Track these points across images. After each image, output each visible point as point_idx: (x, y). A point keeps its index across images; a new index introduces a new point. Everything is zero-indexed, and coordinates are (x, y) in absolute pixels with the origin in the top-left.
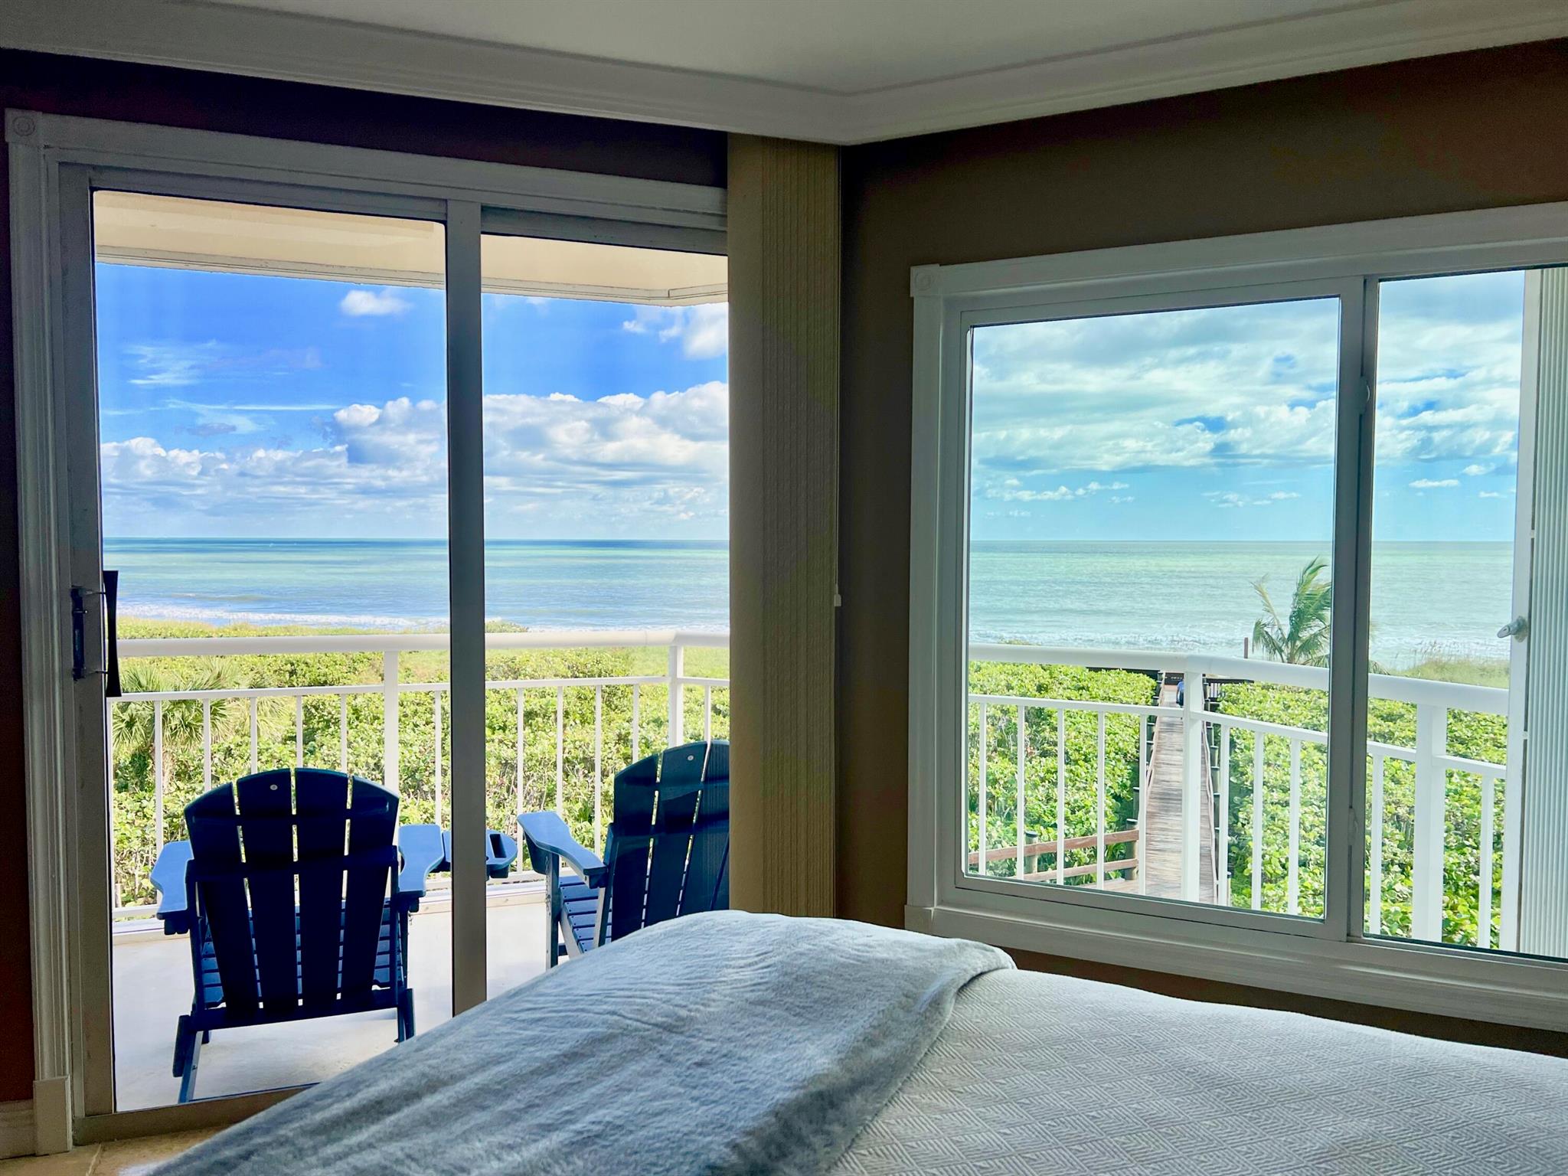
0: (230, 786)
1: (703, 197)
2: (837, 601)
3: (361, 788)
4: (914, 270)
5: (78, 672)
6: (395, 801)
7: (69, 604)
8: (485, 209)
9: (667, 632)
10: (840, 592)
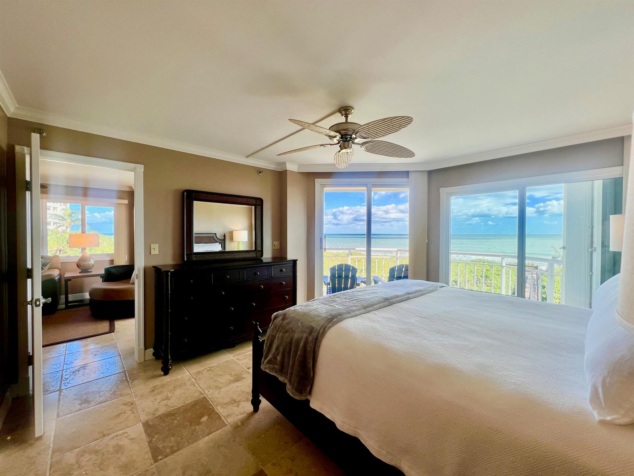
0: (336, 266)
1: (405, 180)
2: (427, 241)
3: (353, 267)
4: (440, 189)
5: (321, 248)
6: (357, 269)
7: (320, 240)
8: (372, 185)
9: (396, 249)
10: (428, 240)
